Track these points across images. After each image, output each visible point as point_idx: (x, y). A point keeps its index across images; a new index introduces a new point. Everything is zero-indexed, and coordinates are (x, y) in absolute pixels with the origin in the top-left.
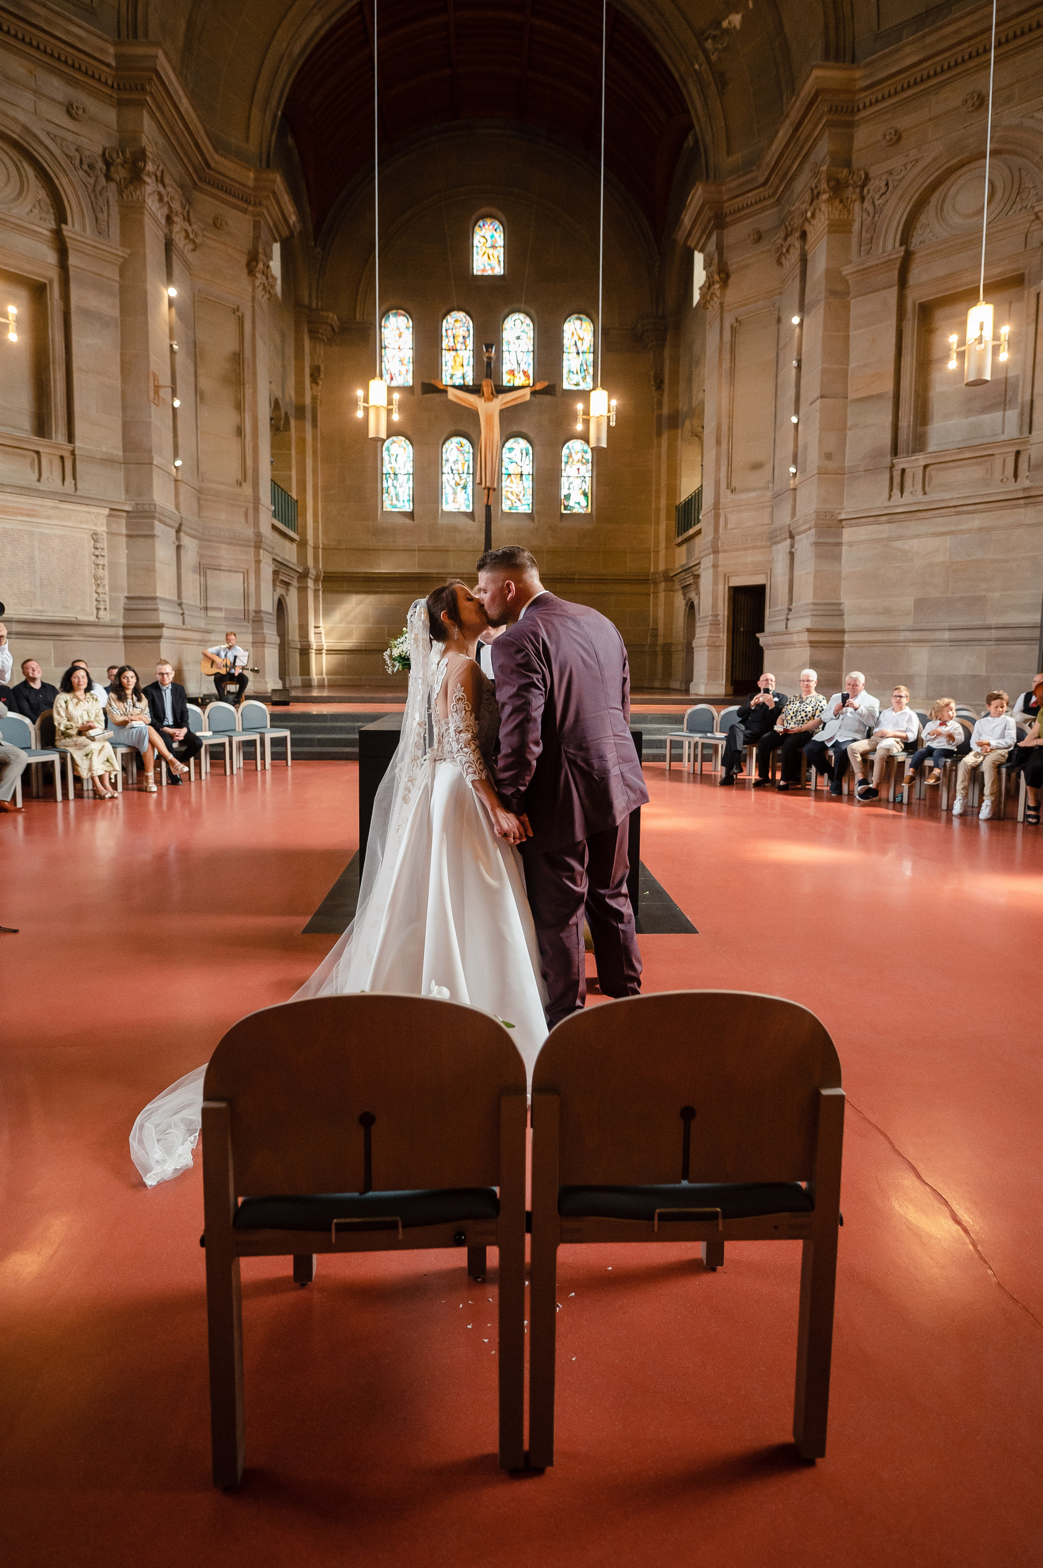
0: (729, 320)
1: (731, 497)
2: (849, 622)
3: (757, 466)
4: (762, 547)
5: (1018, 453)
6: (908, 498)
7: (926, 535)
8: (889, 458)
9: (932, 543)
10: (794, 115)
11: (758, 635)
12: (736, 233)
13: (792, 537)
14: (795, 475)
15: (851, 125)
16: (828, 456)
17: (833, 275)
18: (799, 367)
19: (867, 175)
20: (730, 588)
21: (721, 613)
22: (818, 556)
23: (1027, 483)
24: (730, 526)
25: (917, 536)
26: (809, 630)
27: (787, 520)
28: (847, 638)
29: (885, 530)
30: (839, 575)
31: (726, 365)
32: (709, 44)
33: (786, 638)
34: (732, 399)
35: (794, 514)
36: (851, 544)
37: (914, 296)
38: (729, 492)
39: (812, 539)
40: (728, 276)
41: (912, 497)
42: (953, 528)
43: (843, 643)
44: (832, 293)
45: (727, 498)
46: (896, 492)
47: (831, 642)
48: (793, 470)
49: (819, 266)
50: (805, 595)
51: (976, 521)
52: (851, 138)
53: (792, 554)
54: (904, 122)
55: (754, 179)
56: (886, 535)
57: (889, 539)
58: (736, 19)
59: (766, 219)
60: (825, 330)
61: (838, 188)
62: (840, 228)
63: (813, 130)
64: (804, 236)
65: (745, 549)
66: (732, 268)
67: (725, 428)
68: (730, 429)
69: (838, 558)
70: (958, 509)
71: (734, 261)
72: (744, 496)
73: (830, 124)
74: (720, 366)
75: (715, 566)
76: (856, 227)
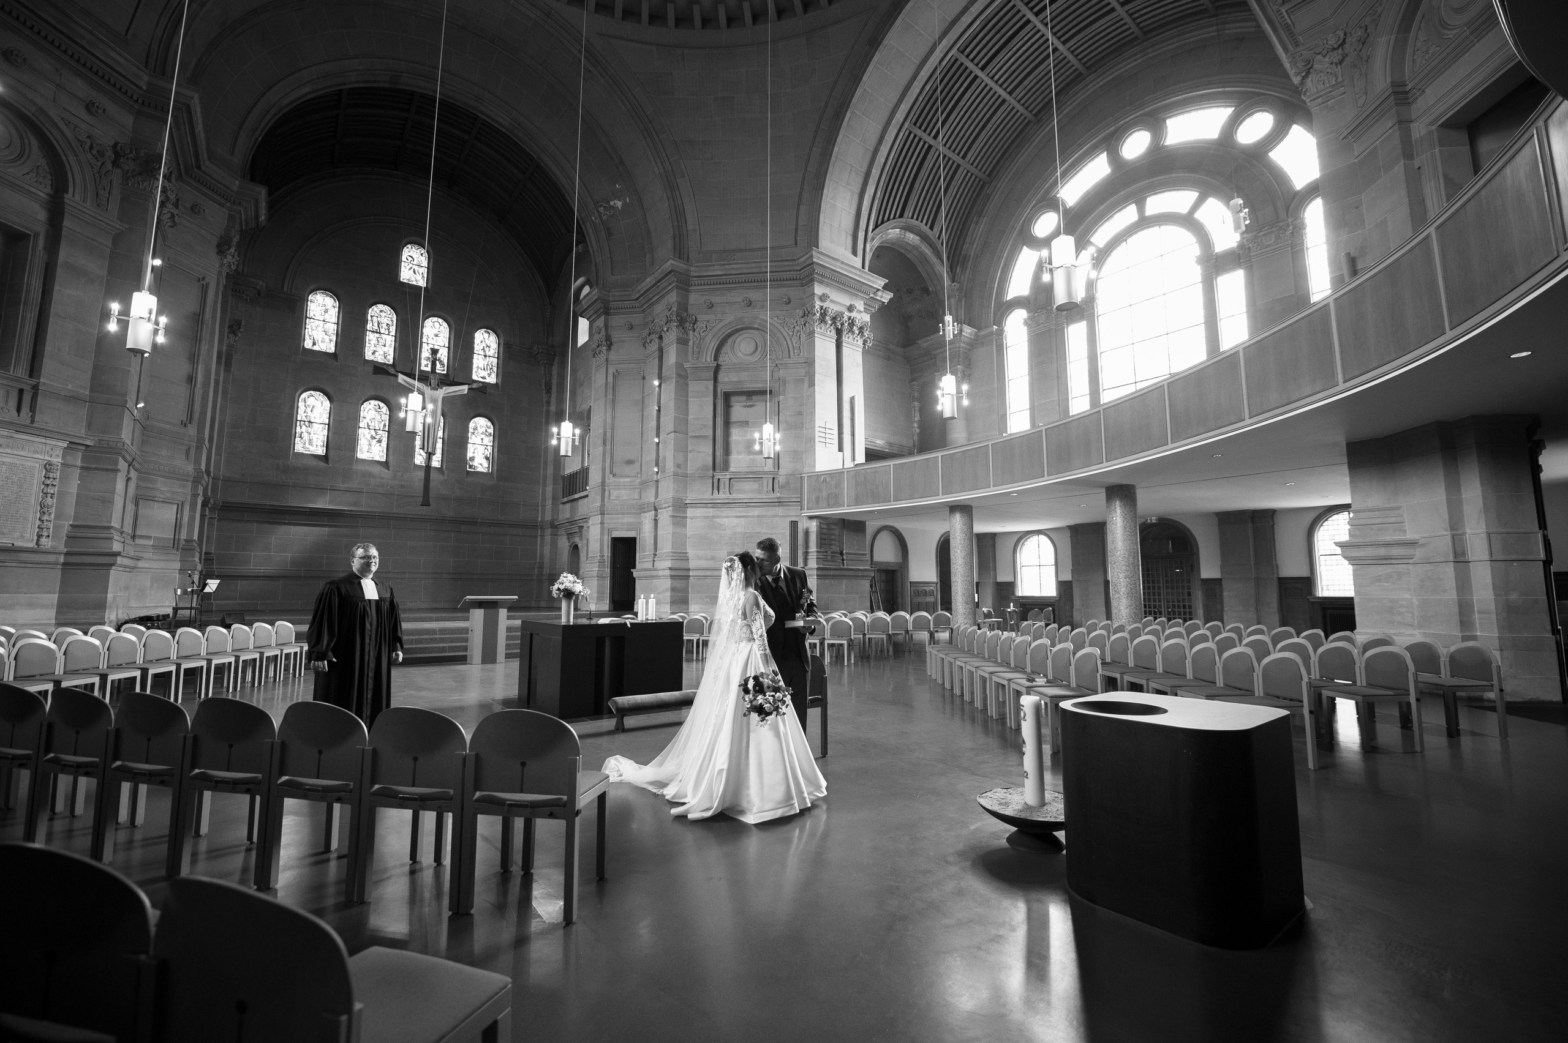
0: (611, 370)
1: (612, 479)
2: (692, 564)
3: (630, 462)
4: (634, 513)
5: (774, 478)
6: (721, 496)
7: (732, 517)
8: (711, 472)
9: (736, 521)
10: (658, 275)
11: (632, 570)
12: (616, 320)
13: (656, 510)
14: (657, 473)
15: (688, 291)
16: (679, 466)
17: (679, 366)
18: (659, 411)
19: (696, 318)
20: (612, 538)
21: (606, 555)
22: (674, 524)
23: (779, 495)
24: (612, 498)
25: (727, 517)
26: (670, 569)
27: (653, 500)
28: (691, 573)
29: (711, 512)
30: (686, 536)
31: (610, 396)
32: (601, 209)
33: (654, 573)
34: (613, 418)
35: (657, 496)
36: (692, 518)
37: (721, 388)
38: (611, 476)
39: (670, 513)
40: (611, 344)
41: (723, 496)
42: (745, 514)
43: (689, 576)
44: (679, 376)
45: (610, 479)
46: (716, 491)
47: (681, 576)
48: (656, 469)
49: (671, 357)
50: (666, 546)
51: (756, 512)
52: (687, 297)
53: (656, 521)
54: (715, 299)
55: (629, 295)
56: (711, 515)
57: (713, 517)
58: (619, 204)
59: (636, 319)
60: (676, 394)
61: (682, 322)
62: (683, 342)
63: (667, 286)
64: (661, 338)
65: (623, 514)
66: (613, 340)
67: (609, 435)
68: (612, 436)
69: (685, 526)
70: (747, 504)
71: (615, 335)
72: (622, 480)
73: (678, 287)
74: (606, 396)
75: (602, 523)
76: (691, 343)
